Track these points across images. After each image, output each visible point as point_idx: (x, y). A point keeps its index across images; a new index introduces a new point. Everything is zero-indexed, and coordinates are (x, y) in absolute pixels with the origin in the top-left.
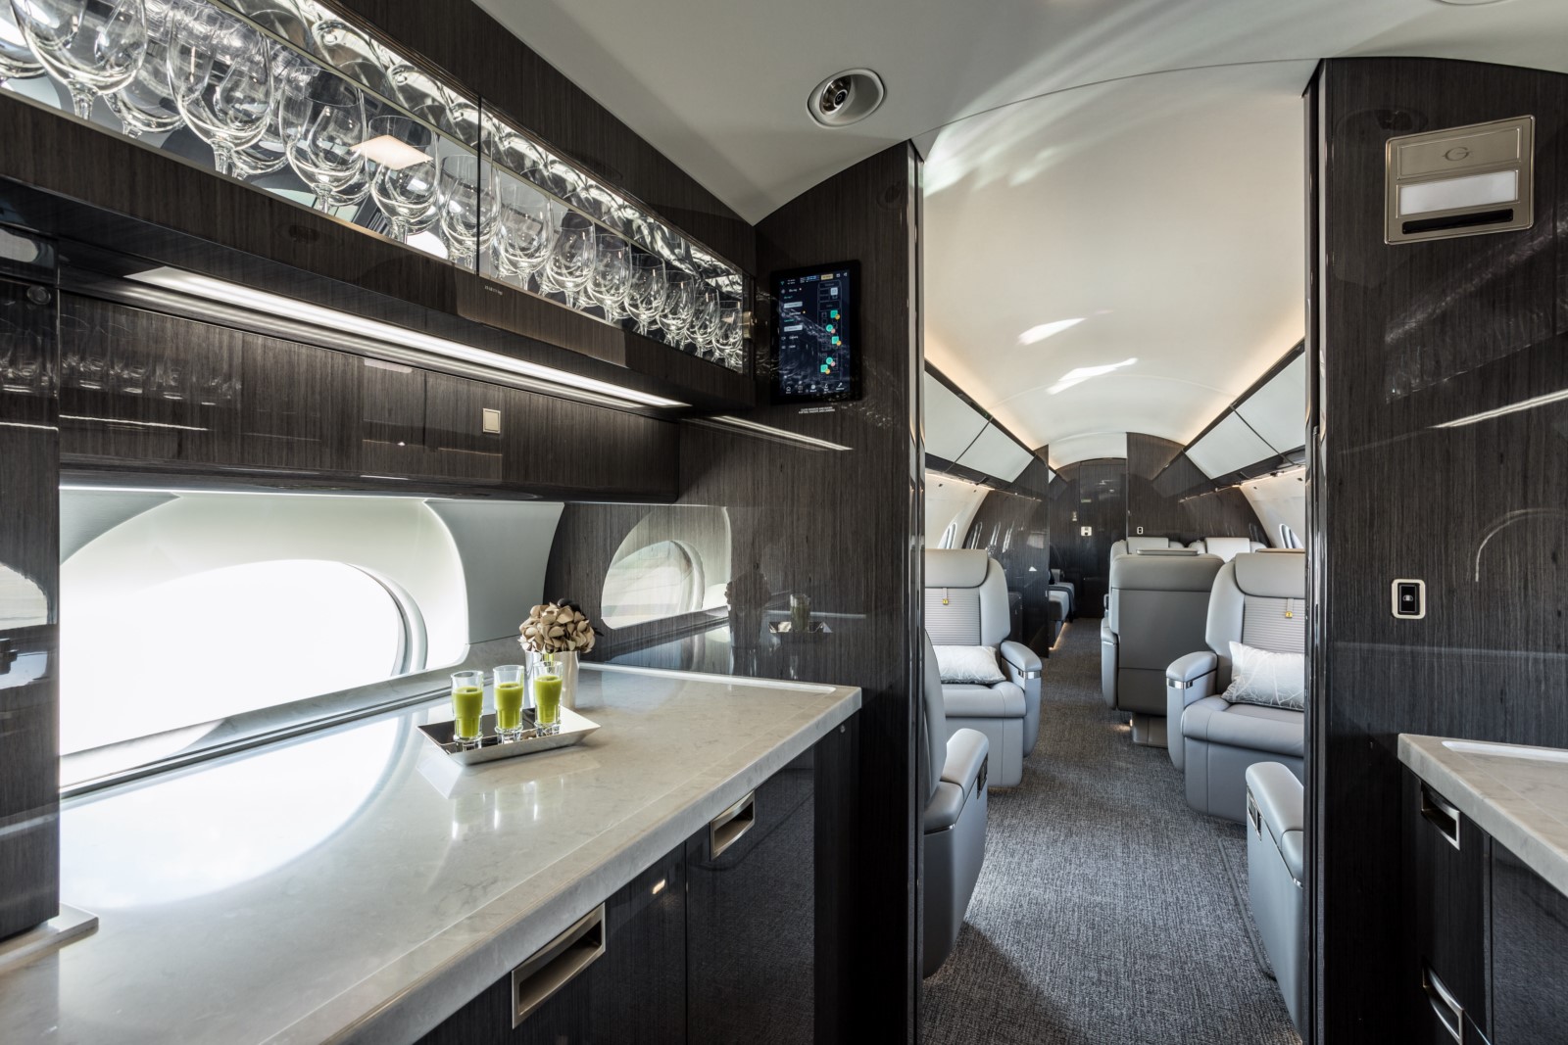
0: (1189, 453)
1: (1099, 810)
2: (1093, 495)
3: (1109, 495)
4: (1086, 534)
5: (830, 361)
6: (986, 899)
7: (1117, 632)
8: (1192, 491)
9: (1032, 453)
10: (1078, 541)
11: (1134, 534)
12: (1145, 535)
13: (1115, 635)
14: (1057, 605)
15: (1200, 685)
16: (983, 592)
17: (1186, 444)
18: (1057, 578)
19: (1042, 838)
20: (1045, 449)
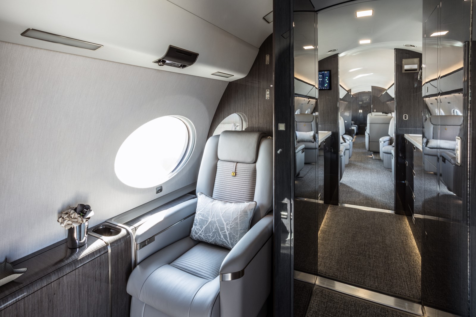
1: (365, 169)
3: (367, 101)
4: (361, 112)
5: (326, 84)
6: (344, 180)
7: (369, 133)
8: (388, 101)
9: (347, 91)
10: (358, 114)
11: (373, 112)
12: (376, 112)
13: (369, 134)
14: (353, 130)
15: (387, 143)
17: (386, 90)
18: (353, 124)
19: (353, 172)
20: (350, 90)
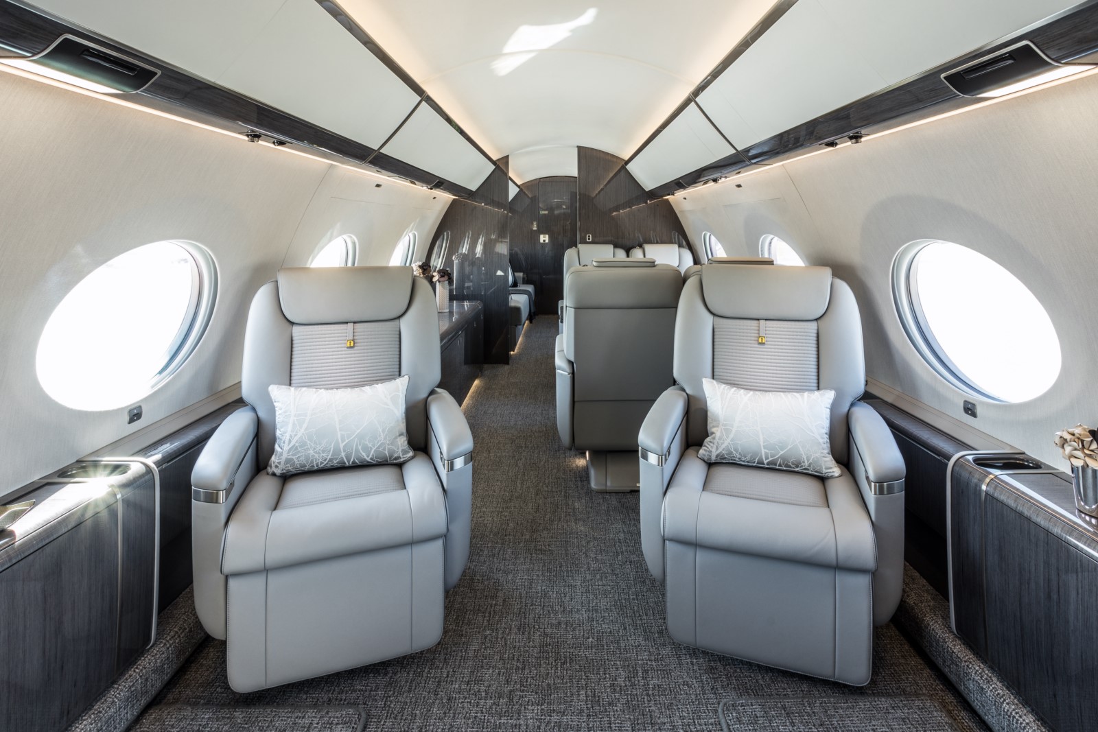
0: (630, 167)
2: (551, 209)
3: (562, 211)
4: (544, 241)
7: (572, 359)
9: (494, 162)
10: (538, 247)
11: (584, 242)
12: (593, 242)
13: (571, 363)
16: (405, 324)
17: (626, 158)
18: (520, 281)
20: (505, 159)
